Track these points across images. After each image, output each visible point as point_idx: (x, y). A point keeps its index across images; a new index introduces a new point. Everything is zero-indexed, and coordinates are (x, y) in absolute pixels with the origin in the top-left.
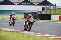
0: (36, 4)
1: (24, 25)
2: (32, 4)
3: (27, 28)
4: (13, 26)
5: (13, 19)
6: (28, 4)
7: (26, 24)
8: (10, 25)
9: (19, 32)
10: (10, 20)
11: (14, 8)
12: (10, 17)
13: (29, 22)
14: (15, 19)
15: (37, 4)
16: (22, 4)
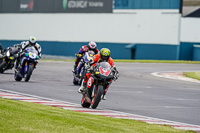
7: (85, 84)
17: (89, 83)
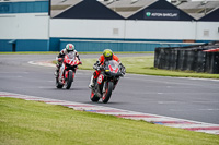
0: (197, 16)
1: (92, 83)
2: (184, 16)
3: (99, 94)
4: (68, 88)
5: (66, 65)
6: (168, 15)
7: (95, 80)
8: (60, 87)
9: (136, 119)
10: (58, 71)
11: (116, 31)
12: (59, 61)
13: (106, 73)
14: (75, 66)
15: (203, 15)
16: (148, 14)
17: (100, 80)
